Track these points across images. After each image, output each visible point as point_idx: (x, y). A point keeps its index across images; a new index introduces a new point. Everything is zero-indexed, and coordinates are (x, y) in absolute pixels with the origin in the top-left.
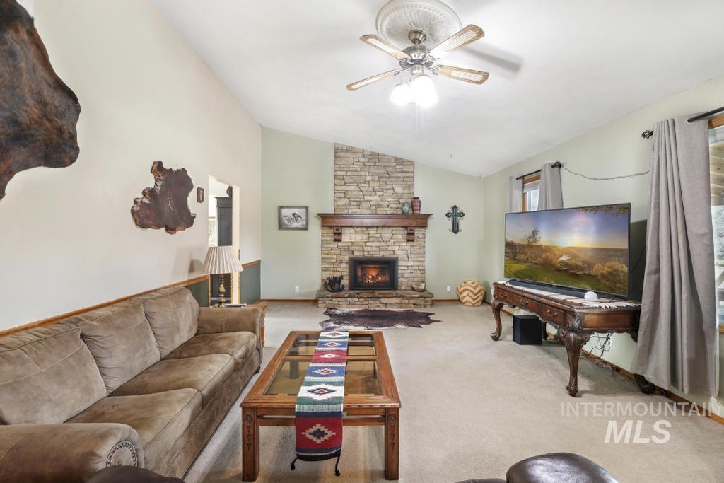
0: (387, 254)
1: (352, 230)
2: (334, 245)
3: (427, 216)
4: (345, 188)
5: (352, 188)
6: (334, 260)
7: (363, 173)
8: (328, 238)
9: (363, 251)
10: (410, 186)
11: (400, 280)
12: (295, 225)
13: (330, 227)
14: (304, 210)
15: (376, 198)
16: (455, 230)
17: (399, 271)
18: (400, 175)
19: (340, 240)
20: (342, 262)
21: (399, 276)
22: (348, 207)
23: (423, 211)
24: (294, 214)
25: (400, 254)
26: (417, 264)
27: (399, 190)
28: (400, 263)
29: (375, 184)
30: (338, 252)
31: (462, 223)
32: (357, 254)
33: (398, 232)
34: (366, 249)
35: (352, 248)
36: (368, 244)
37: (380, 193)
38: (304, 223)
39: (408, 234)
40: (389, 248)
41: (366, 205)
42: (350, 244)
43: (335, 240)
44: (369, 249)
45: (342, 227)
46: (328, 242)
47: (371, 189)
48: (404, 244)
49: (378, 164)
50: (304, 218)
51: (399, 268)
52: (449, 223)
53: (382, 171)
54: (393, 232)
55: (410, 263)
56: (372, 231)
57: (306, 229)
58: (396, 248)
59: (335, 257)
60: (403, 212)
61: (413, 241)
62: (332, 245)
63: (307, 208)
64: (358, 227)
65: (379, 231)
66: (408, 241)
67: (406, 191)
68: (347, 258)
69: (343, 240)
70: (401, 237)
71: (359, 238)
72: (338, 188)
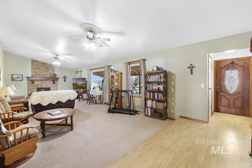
0: (48, 87)
1: (37, 81)
2: (32, 85)
3: (58, 78)
4: (35, 71)
5: (37, 71)
6: (32, 89)
7: (40, 67)
8: (30, 83)
9: (41, 86)
10: (54, 71)
12: (18, 79)
13: (31, 80)
14: (21, 76)
15: (45, 73)
16: (65, 81)
18: (51, 68)
19: (34, 84)
22: (36, 75)
23: (57, 77)
24: (18, 77)
27: (51, 72)
29: (44, 70)
31: (66, 79)
32: (39, 87)
33: (51, 81)
34: (41, 85)
37: (46, 72)
38: (22, 79)
39: (53, 82)
40: (48, 85)
41: (42, 75)
42: (37, 85)
44: (43, 85)
45: (34, 80)
46: (30, 84)
47: (43, 71)
49: (45, 65)
50: (21, 78)
52: (63, 79)
53: (46, 67)
54: (49, 81)
55: (54, 88)
56: (43, 81)
57: (22, 80)
58: (50, 85)
59: (32, 88)
60: (52, 77)
62: (31, 85)
64: (39, 80)
65: (45, 81)
66: (53, 83)
67: (53, 72)
68: (36, 88)
69: (35, 83)
70: (51, 83)
71: (40, 83)
72: (33, 70)
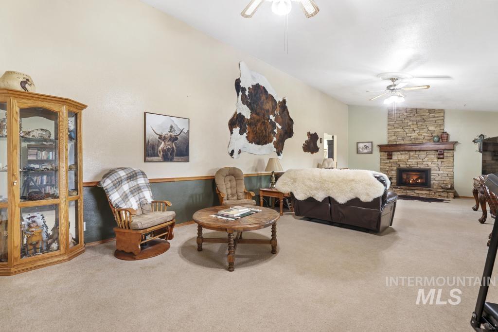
0: (422, 166)
1: (399, 153)
2: (388, 161)
3: (455, 143)
4: (395, 130)
5: (399, 130)
6: (388, 169)
7: (406, 121)
8: (384, 158)
9: (406, 164)
11: (433, 182)
12: (366, 151)
13: (385, 152)
14: (370, 143)
15: (415, 134)
16: (481, 151)
17: (432, 177)
18: (433, 119)
19: (391, 159)
20: (392, 170)
21: (432, 179)
22: (396, 140)
23: (451, 139)
24: (365, 146)
25: (431, 166)
26: (447, 172)
27: (432, 128)
28: (432, 172)
29: (415, 127)
30: (390, 165)
32: (402, 166)
33: (430, 153)
34: (408, 163)
35: (398, 163)
36: (409, 161)
37: (418, 131)
38: (371, 150)
39: (439, 154)
40: (424, 163)
41: (408, 139)
42: (398, 161)
43: (388, 159)
44: (410, 163)
45: (392, 151)
46: (384, 160)
47: (411, 130)
48: (436, 160)
49: (416, 115)
50: (370, 147)
51: (432, 175)
53: (418, 119)
54: (428, 154)
55: (441, 172)
56: (412, 154)
57: (371, 153)
58: (430, 163)
59: (388, 167)
61: (443, 158)
62: (386, 161)
63: (372, 142)
64: (402, 151)
65: (417, 153)
66: (439, 158)
67: (438, 129)
68: (395, 168)
69: (393, 158)
70: (433, 156)
71: (403, 157)
72: (390, 131)
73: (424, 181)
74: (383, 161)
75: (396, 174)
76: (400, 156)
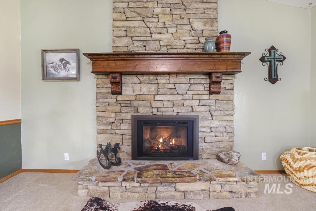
0: (183, 112)
1: (135, 79)
2: (112, 99)
4: (127, 24)
5: (136, 24)
6: (112, 120)
8: (104, 91)
9: (151, 107)
10: (214, 20)
11: (202, 145)
12: (63, 73)
13: (107, 74)
14: (74, 54)
16: (273, 79)
17: (200, 134)
19: (120, 93)
20: (122, 121)
21: (200, 139)
23: (235, 48)
24: (62, 60)
25: (201, 111)
26: (224, 124)
27: (198, 25)
28: (201, 123)
29: (167, 19)
30: (118, 108)
31: (282, 70)
32: (143, 111)
33: (197, 81)
34: (155, 105)
35: (135, 104)
36: (157, 98)
37: (173, 30)
38: (75, 71)
39: (212, 83)
40: (186, 103)
42: (134, 98)
43: (113, 93)
44: (158, 104)
45: (122, 74)
47: (160, 25)
48: (206, 97)
50: (74, 64)
51: (200, 129)
52: (264, 69)
54: (192, 82)
55: (215, 123)
56: (163, 80)
58: (195, 103)
59: (113, 115)
61: (218, 93)
62: (109, 100)
63: (77, 51)
64: (143, 75)
65: (172, 80)
66: (211, 93)
67: (208, 27)
68: (129, 116)
69: (124, 92)
70: (201, 88)
71: (145, 89)
72: (118, 24)
73: (183, 142)
74: (101, 100)
75: (130, 132)
76: (138, 87)
